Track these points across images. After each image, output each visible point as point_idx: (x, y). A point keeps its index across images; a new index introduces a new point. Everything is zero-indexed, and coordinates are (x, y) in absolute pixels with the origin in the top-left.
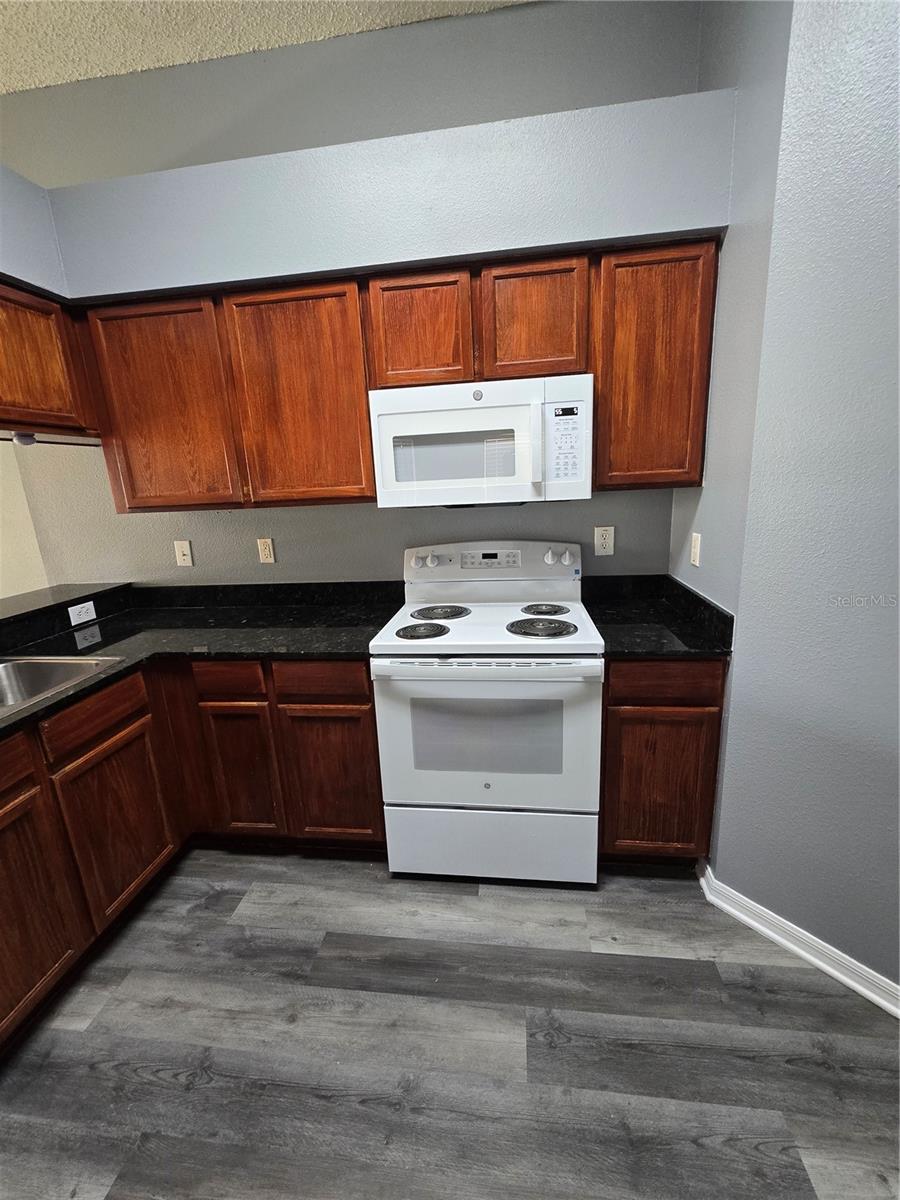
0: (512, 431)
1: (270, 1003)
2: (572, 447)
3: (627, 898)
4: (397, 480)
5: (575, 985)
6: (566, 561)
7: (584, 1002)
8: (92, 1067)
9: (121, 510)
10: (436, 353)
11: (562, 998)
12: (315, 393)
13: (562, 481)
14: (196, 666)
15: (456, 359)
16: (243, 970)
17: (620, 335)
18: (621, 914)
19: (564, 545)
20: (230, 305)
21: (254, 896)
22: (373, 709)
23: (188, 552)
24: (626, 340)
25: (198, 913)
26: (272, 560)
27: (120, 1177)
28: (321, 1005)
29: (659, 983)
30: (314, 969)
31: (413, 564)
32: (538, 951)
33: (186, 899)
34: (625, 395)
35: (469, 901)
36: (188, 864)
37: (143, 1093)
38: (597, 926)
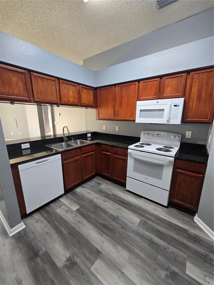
0: (164, 109)
1: (102, 198)
2: (177, 113)
3: (173, 212)
4: (140, 118)
5: (154, 219)
6: (177, 138)
7: (154, 222)
8: (79, 195)
9: (97, 120)
10: (151, 94)
11: (149, 219)
12: (128, 101)
13: (174, 120)
14: (102, 146)
15: (155, 95)
16: (100, 193)
17: (193, 89)
18: (170, 214)
19: (177, 134)
20: (117, 87)
21: (104, 185)
22: (127, 158)
23: (105, 127)
24: (195, 90)
25: (96, 184)
26: (118, 130)
27: (80, 207)
28: (109, 202)
29: (172, 227)
30: (109, 197)
31: (142, 134)
32: (148, 211)
33: (94, 182)
34: (193, 102)
35: (139, 199)
36: (96, 177)
37: (84, 200)
38: (163, 213)
